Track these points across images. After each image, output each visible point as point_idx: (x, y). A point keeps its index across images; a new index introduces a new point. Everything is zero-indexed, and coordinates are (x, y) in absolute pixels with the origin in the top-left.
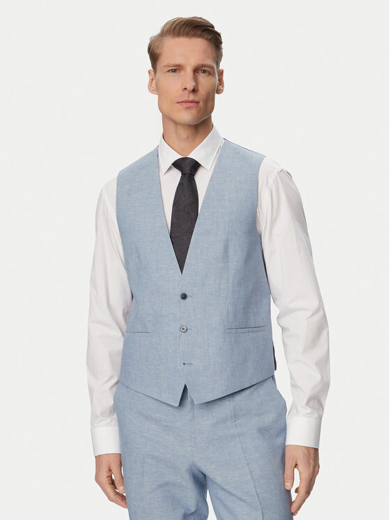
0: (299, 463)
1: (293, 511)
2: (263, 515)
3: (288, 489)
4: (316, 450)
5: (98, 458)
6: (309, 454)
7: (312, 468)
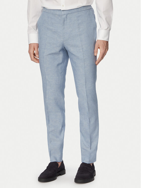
0: (100, 47)
1: (96, 63)
2: (84, 64)
3: (95, 55)
4: (108, 42)
5: (30, 45)
6: (104, 44)
7: (105, 49)
